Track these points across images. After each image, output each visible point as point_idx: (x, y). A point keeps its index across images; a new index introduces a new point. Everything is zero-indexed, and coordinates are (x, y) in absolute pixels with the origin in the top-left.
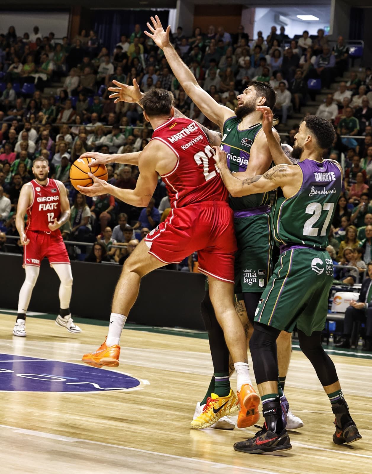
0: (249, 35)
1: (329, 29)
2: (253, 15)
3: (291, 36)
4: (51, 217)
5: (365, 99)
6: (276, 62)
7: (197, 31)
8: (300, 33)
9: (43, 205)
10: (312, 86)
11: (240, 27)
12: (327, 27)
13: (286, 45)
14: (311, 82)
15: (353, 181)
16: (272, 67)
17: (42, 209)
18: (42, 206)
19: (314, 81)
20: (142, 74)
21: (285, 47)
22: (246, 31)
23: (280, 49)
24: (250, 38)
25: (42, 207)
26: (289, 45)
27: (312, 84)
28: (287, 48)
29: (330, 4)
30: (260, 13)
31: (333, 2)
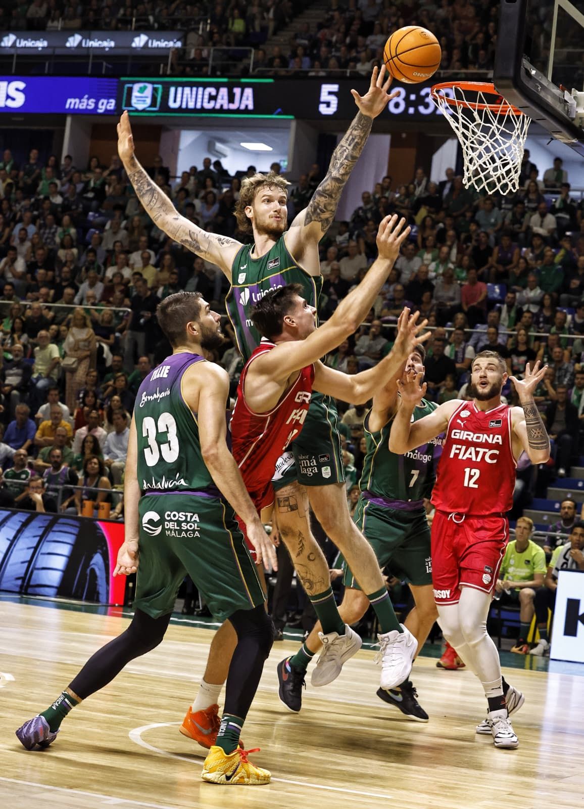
0: (171, 169)
1: (286, 163)
2: (176, 141)
3: (232, 173)
4: (471, 477)
5: (335, 267)
6: (208, 209)
7: (94, 162)
8: (245, 169)
9: (459, 447)
11: (157, 159)
12: (284, 161)
13: (224, 185)
16: (202, 217)
17: (456, 455)
18: (457, 449)
20: (12, 224)
21: (221, 188)
22: (165, 165)
23: (215, 191)
24: (171, 174)
25: (457, 451)
26: (228, 185)
28: (225, 190)
29: (288, 128)
30: (188, 139)
31: (293, 125)
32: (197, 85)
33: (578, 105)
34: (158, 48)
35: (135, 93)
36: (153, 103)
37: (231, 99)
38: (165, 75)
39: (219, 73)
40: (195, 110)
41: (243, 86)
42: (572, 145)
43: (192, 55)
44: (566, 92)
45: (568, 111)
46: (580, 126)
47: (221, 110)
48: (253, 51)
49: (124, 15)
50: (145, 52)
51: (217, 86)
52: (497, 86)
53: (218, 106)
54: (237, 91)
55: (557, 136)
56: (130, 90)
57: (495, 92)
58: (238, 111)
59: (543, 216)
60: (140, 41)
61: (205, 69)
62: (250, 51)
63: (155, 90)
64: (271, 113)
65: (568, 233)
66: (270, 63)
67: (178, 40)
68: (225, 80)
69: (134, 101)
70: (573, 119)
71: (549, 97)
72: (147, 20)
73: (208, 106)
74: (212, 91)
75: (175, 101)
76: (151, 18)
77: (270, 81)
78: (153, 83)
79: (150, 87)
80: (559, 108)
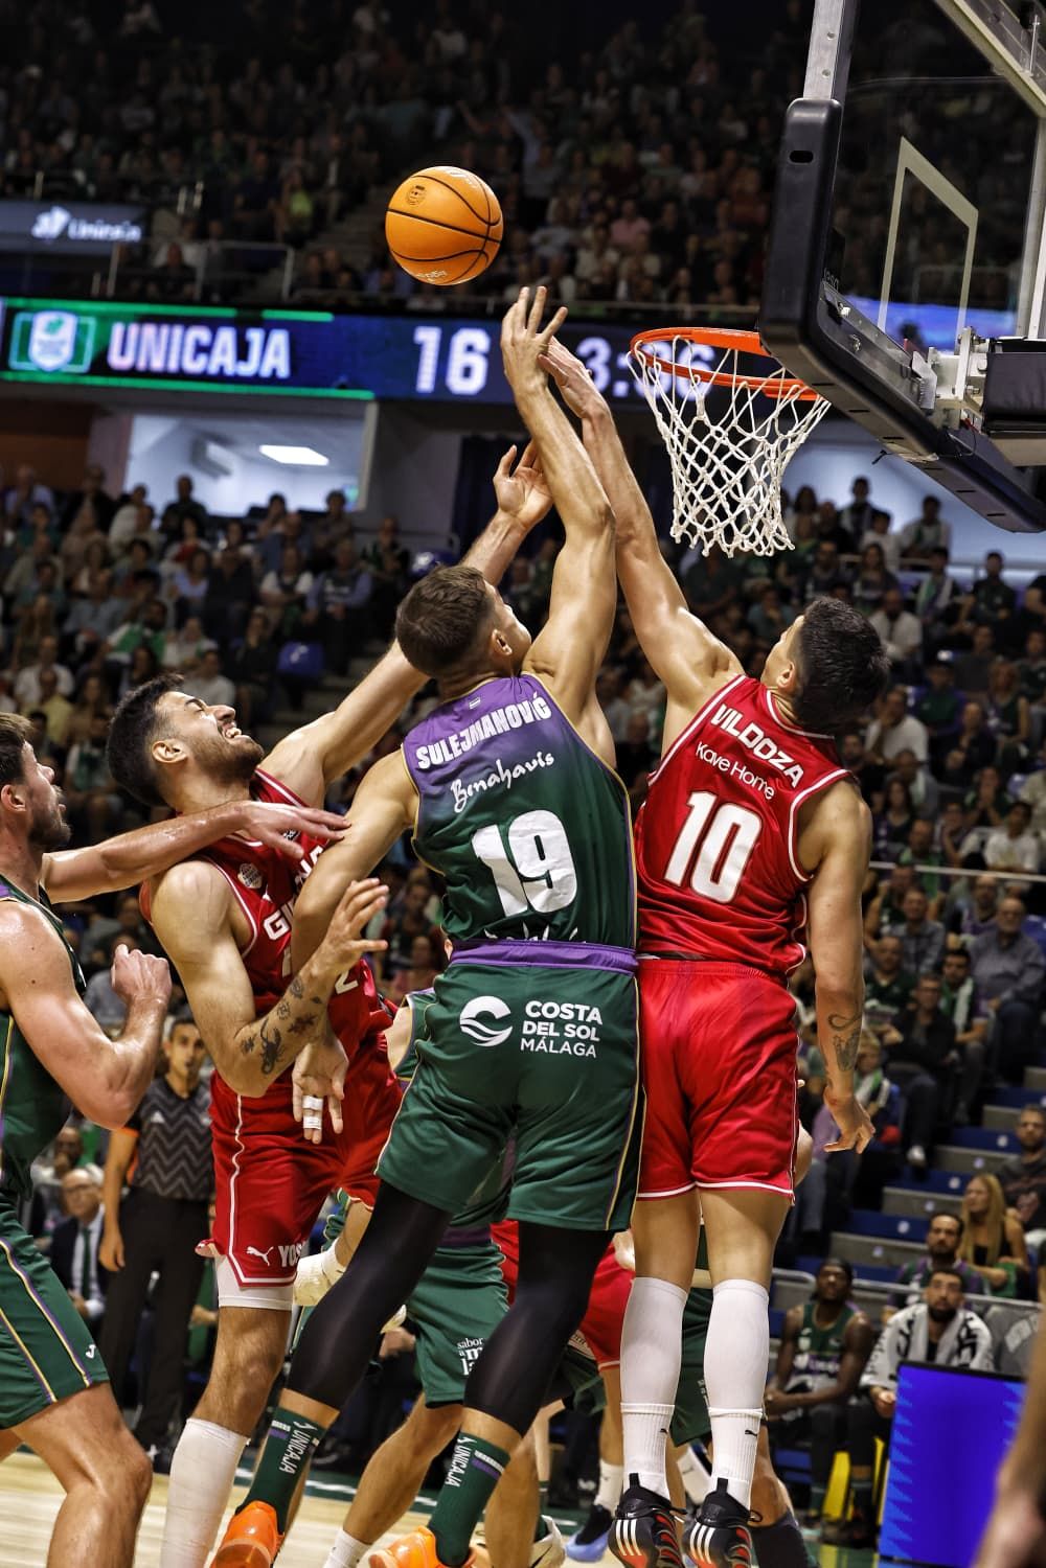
2: (124, 439)
3: (241, 509)
8: (262, 500)
10: (294, 666)
12: (351, 486)
14: (291, 651)
15: (404, 960)
19: (302, 649)
23: (204, 545)
27: (295, 657)
29: (360, 417)
30: (148, 435)
31: (372, 412)
32: (171, 320)
33: (941, 382)
34: (90, 241)
35: (39, 335)
36: (77, 357)
37: (242, 353)
38: (102, 298)
39: (216, 298)
40: (164, 375)
41: (268, 327)
42: (926, 468)
43: (161, 258)
44: (916, 355)
45: (919, 395)
46: (945, 427)
47: (221, 377)
48: (291, 253)
49: (19, 164)
50: (64, 248)
51: (214, 325)
52: (768, 339)
53: (213, 369)
54: (255, 336)
55: (894, 447)
56: (27, 330)
57: (762, 352)
58: (256, 379)
59: (893, 617)
60: (52, 223)
61: (188, 289)
62: (284, 254)
63: (81, 330)
64: (327, 385)
65: (944, 655)
66: (326, 280)
67: (134, 223)
68: (229, 313)
69: (35, 349)
70: (929, 412)
71: (878, 363)
72: (72, 181)
73: (193, 366)
74: (201, 334)
75: (123, 352)
76: (80, 176)
77: (325, 317)
78: (77, 313)
79: (69, 323)
80: (900, 388)
